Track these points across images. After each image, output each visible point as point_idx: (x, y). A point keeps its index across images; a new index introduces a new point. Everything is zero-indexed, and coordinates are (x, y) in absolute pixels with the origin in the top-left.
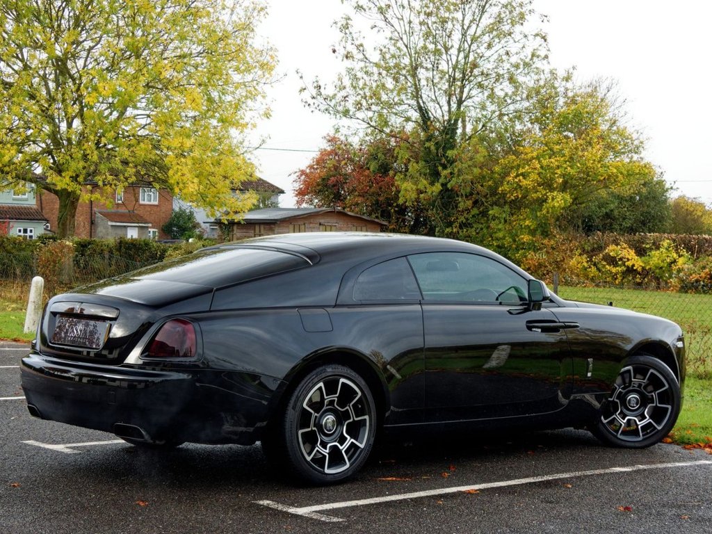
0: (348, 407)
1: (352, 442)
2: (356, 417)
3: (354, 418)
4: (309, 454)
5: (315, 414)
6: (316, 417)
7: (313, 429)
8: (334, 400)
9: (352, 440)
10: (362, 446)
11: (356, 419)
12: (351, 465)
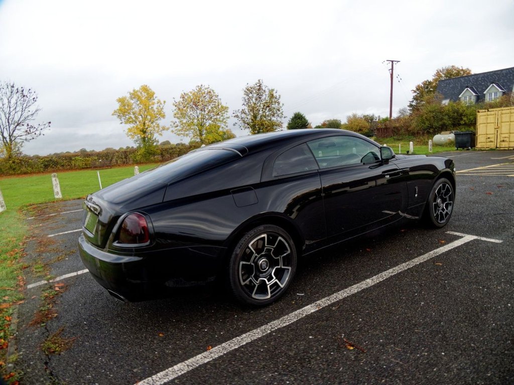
0: (279, 258)
1: (276, 282)
2: (283, 266)
3: (281, 266)
4: (244, 281)
5: (255, 254)
6: (256, 257)
7: (252, 264)
8: (271, 250)
9: (277, 280)
10: (282, 286)
11: (283, 267)
12: (271, 297)
